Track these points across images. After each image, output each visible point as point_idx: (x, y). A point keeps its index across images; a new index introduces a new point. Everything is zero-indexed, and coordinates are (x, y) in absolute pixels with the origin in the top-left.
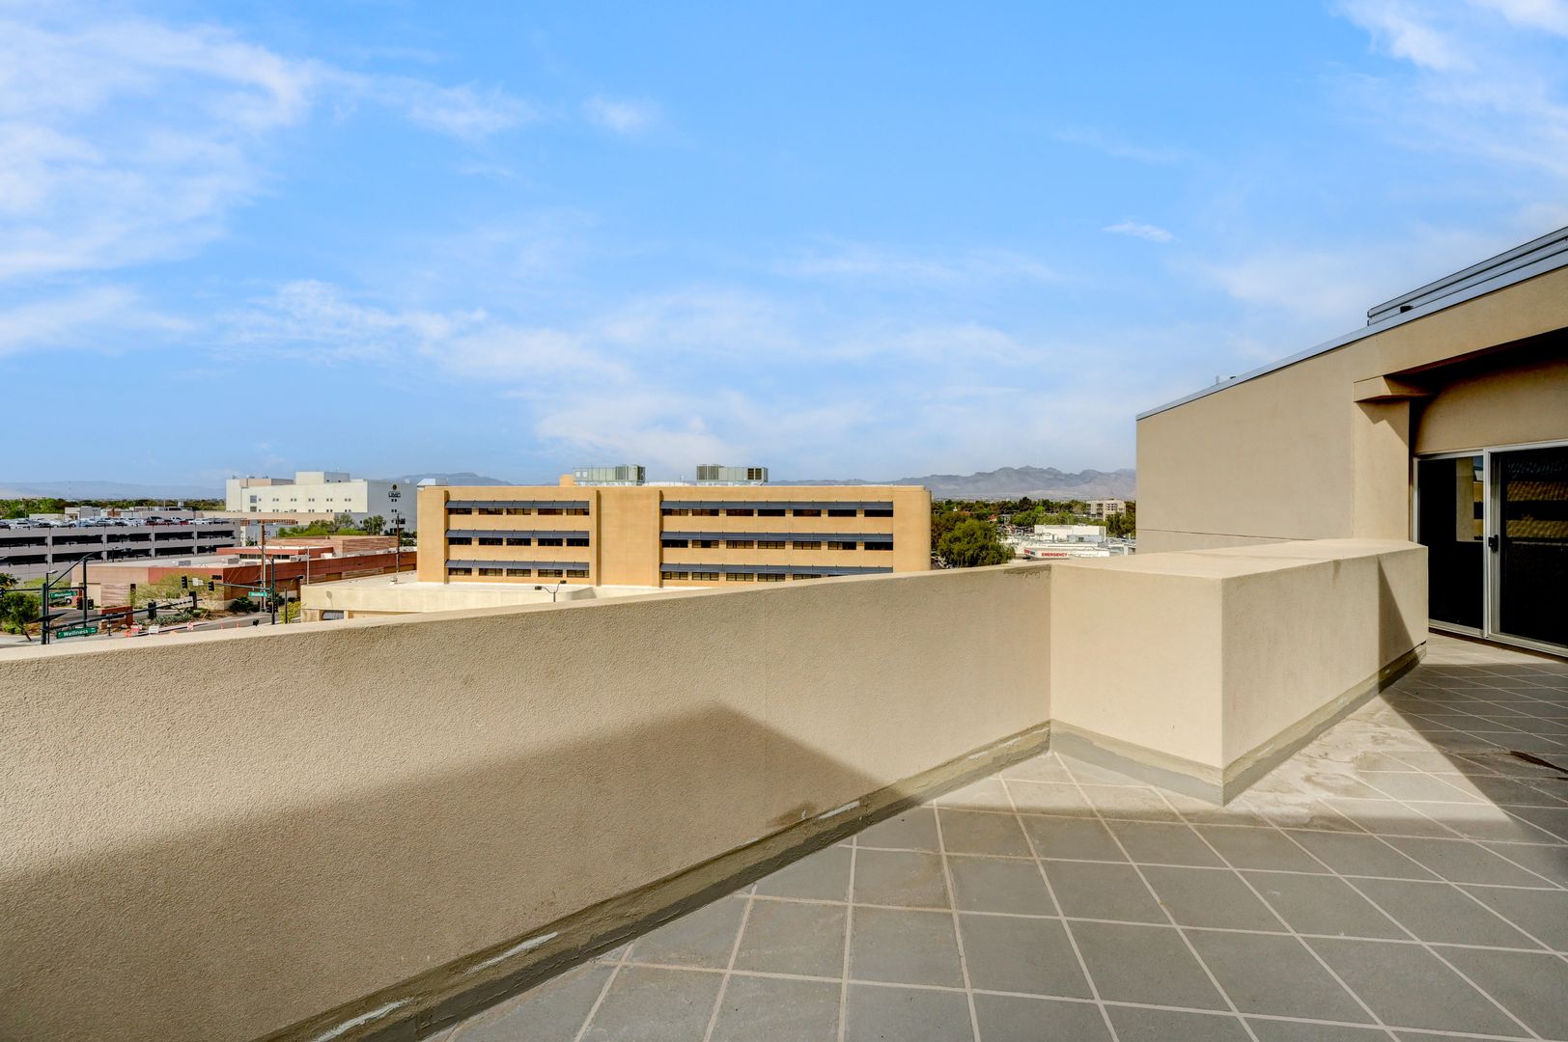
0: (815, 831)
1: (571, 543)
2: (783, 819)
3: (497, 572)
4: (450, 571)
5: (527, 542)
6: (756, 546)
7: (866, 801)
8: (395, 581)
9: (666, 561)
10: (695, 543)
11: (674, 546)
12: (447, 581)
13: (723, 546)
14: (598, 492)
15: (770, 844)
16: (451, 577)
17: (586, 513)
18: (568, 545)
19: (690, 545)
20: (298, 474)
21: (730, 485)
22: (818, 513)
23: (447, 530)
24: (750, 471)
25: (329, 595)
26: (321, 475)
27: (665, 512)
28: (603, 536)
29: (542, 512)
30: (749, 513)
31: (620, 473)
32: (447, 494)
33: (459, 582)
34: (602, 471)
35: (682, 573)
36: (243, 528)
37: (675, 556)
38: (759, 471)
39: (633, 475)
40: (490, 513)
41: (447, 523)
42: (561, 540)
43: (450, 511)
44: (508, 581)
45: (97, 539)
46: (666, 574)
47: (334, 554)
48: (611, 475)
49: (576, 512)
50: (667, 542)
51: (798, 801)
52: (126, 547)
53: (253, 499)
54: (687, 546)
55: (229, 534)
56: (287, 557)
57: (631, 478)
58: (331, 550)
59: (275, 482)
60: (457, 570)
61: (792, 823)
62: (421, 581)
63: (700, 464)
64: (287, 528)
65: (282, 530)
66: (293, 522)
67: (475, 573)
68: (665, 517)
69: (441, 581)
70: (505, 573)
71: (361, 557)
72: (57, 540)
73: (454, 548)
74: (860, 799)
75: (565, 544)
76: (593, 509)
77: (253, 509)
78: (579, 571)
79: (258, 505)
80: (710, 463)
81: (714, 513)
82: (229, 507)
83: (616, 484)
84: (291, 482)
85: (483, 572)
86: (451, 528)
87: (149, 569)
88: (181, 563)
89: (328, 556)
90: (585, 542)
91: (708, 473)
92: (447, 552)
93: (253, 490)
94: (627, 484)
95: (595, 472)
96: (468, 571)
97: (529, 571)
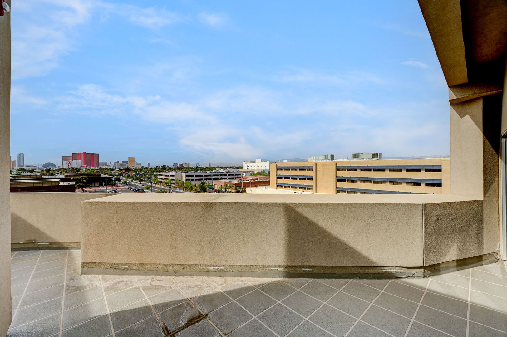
0: (36, 246)
1: (308, 179)
2: (29, 240)
3: (289, 187)
4: (278, 186)
5: (296, 179)
6: (372, 183)
7: (50, 243)
8: (265, 188)
9: (338, 186)
10: (348, 180)
11: (341, 181)
12: (277, 189)
13: (359, 182)
14: (316, 163)
15: (26, 245)
16: (278, 188)
17: (313, 170)
18: (307, 180)
19: (347, 181)
20: (256, 160)
21: (365, 160)
22: (401, 170)
23: (277, 175)
24: (373, 155)
25: (251, 190)
26: (261, 160)
27: (337, 170)
28: (318, 177)
29: (300, 170)
30: (370, 170)
31: (326, 157)
32: (277, 165)
33: (279, 189)
34: (320, 157)
35: (343, 191)
36: (244, 173)
37: (341, 185)
38: (377, 154)
39: (330, 158)
40: (287, 170)
41: (277, 173)
42: (305, 178)
43: (277, 170)
44: (291, 190)
45: (218, 175)
46: (338, 191)
47: (258, 180)
48: (323, 158)
49: (310, 170)
50: (339, 180)
51: (32, 238)
52: (223, 177)
53: (247, 166)
54: (345, 182)
55: (240, 175)
56: (248, 181)
57: (329, 159)
58: (257, 179)
59: (251, 162)
60: (279, 186)
61: (30, 242)
62: (271, 188)
63: (353, 153)
64: (252, 173)
65: (251, 174)
66: (254, 172)
67: (283, 187)
68: (338, 172)
69: (275, 188)
70: (290, 187)
71: (263, 181)
72: (214, 175)
73: (278, 180)
74: (49, 243)
75: (306, 179)
76: (314, 169)
77: (247, 169)
78: (310, 188)
79: (248, 168)
80: (357, 152)
81: (356, 170)
82: (244, 168)
83: (324, 160)
84: (254, 162)
85: (285, 187)
86: (278, 174)
87: (224, 182)
88: (230, 181)
89: (256, 181)
90: (312, 179)
91: (356, 156)
92: (277, 181)
93: (247, 164)
94: (328, 160)
95: (318, 157)
96: (281, 186)
97: (297, 187)
